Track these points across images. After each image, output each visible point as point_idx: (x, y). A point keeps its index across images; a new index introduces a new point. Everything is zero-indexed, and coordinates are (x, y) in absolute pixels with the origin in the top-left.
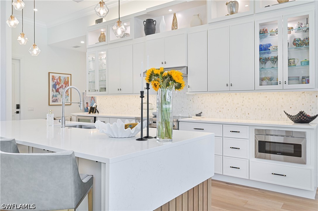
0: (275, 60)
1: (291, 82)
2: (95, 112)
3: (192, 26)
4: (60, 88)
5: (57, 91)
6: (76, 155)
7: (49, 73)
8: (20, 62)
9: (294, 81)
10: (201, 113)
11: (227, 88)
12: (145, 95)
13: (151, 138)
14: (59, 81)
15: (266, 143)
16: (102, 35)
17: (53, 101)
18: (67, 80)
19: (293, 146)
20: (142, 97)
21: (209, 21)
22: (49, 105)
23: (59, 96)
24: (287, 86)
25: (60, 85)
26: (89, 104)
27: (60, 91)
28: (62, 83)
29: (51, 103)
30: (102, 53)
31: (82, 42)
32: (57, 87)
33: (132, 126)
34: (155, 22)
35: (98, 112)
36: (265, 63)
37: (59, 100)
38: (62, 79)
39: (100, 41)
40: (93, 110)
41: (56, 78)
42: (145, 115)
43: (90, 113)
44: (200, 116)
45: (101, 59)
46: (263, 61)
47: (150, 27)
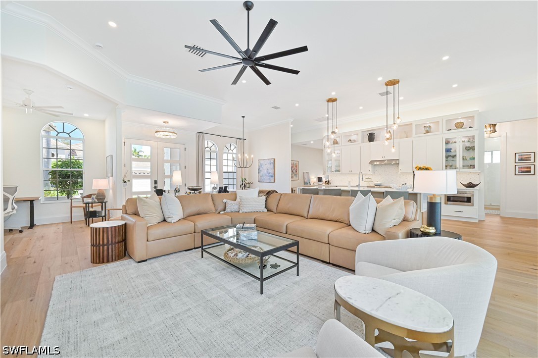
0: (454, 156)
1: (464, 168)
9: (467, 167)
15: (451, 197)
16: (335, 140)
19: (466, 198)
21: (413, 136)
23: (293, 175)
24: (462, 170)
27: (293, 171)
28: (294, 167)
31: (312, 142)
34: (374, 135)
38: (295, 164)
39: (334, 144)
46: (447, 157)
47: (371, 137)
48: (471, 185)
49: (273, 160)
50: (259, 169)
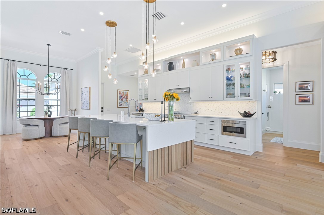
0: (234, 84)
1: (241, 96)
2: (142, 111)
3: (192, 66)
4: (123, 98)
5: (122, 100)
6: (137, 125)
7: (118, 90)
8: (103, 85)
9: (243, 96)
10: (198, 112)
11: (210, 99)
12: (163, 103)
13: (166, 121)
14: (123, 94)
15: (227, 127)
16: (146, 70)
17: (120, 105)
18: (127, 94)
19: (240, 128)
20: (162, 104)
21: (201, 64)
22: (118, 107)
23: (123, 103)
24: (239, 98)
25: (124, 97)
26: (139, 107)
27: (123, 100)
28: (124, 95)
29: (119, 106)
30: (146, 79)
31: (136, 73)
32: (122, 97)
33: (158, 116)
34: (173, 64)
35: (144, 111)
36: (230, 86)
37: (123, 105)
38: (124, 93)
39: (145, 74)
40: (141, 110)
41: (122, 93)
42: (163, 113)
43: (139, 112)
44: (197, 113)
45: (146, 83)
46: (228, 85)
47: (171, 66)
48: (247, 115)
49: (89, 88)
50: (81, 97)
